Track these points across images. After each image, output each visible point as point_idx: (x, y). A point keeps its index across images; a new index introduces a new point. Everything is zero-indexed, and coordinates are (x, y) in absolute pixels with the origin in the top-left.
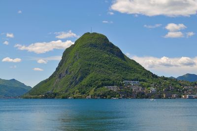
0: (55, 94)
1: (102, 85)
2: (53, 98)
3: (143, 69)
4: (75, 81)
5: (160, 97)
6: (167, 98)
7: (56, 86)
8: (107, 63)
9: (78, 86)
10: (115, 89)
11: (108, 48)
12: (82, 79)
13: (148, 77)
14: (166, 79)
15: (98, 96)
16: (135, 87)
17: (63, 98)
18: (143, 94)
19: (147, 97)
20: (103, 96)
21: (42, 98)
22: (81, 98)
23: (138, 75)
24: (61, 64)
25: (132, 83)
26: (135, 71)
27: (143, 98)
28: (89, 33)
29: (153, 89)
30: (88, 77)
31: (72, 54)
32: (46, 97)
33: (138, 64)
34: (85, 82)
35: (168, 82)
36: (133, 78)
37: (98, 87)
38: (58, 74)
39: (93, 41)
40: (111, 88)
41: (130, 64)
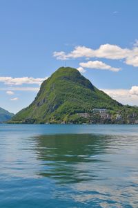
0: (34, 120)
1: (75, 113)
2: (32, 123)
3: (111, 98)
4: (51, 109)
5: (124, 123)
6: (130, 123)
7: (35, 113)
8: (79, 94)
9: (54, 113)
10: (85, 115)
11: (80, 80)
12: (57, 107)
13: (114, 106)
14: (130, 107)
15: (71, 122)
16: (103, 114)
17: (41, 123)
18: (110, 120)
19: (113, 123)
20: (75, 122)
21: (23, 123)
22: (56, 123)
23: (106, 104)
24: (39, 94)
25: (100, 111)
26: (103, 100)
27: (110, 123)
28: (63, 67)
29: (118, 116)
30: (63, 105)
31: (49, 85)
32: (26, 123)
33: (105, 94)
34: (59, 109)
35: (131, 110)
36: (101, 106)
37: (71, 114)
38: (36, 102)
39: (67, 74)
40: (82, 115)
41: (99, 95)
